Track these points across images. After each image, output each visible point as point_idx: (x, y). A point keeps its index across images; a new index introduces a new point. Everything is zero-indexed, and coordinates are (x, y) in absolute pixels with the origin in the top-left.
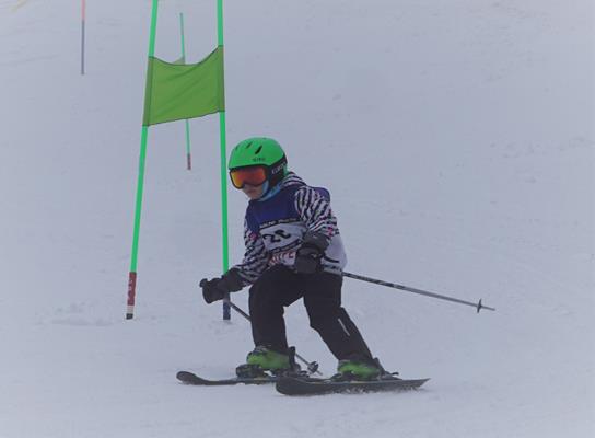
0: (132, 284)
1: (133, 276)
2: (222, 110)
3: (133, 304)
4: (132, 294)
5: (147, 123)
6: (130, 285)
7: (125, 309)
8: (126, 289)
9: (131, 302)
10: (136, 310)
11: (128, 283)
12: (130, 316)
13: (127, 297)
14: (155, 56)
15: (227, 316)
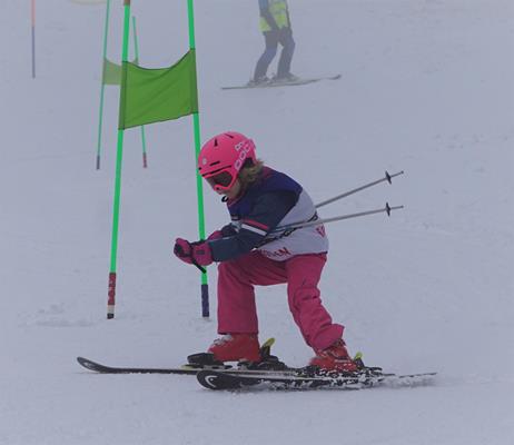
0: (112, 285)
1: (113, 276)
3: (113, 304)
4: (112, 294)
5: (122, 127)
6: (110, 285)
7: (106, 309)
8: (107, 289)
9: (111, 302)
10: (117, 310)
11: (108, 283)
12: (110, 316)
13: (107, 298)
14: (129, 61)
15: (206, 314)
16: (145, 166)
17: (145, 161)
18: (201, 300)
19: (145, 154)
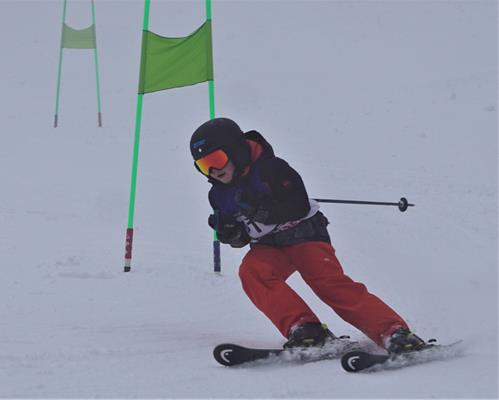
0: (130, 240)
1: (130, 232)
2: (209, 77)
3: (130, 257)
4: (129, 248)
5: (142, 92)
6: (127, 240)
7: (123, 263)
9: (128, 256)
10: (133, 263)
11: (125, 239)
12: (127, 269)
13: (124, 252)
14: (149, 29)
15: (217, 268)
16: (100, 125)
17: (100, 121)
18: (212, 256)
19: (100, 114)
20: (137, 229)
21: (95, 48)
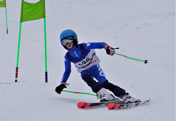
0: (17, 71)
1: (17, 69)
4: (17, 74)
5: (21, 21)
6: (16, 71)
7: (15, 79)
8: (15, 73)
9: (16, 77)
10: (18, 79)
11: (15, 71)
12: (16, 81)
15: (46, 81)
16: (7, 33)
17: (7, 32)
18: (45, 77)
19: (7, 29)
20: (20, 68)
21: (6, 7)
